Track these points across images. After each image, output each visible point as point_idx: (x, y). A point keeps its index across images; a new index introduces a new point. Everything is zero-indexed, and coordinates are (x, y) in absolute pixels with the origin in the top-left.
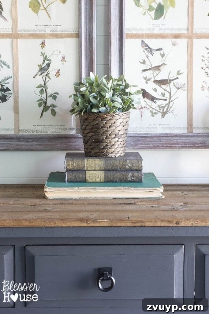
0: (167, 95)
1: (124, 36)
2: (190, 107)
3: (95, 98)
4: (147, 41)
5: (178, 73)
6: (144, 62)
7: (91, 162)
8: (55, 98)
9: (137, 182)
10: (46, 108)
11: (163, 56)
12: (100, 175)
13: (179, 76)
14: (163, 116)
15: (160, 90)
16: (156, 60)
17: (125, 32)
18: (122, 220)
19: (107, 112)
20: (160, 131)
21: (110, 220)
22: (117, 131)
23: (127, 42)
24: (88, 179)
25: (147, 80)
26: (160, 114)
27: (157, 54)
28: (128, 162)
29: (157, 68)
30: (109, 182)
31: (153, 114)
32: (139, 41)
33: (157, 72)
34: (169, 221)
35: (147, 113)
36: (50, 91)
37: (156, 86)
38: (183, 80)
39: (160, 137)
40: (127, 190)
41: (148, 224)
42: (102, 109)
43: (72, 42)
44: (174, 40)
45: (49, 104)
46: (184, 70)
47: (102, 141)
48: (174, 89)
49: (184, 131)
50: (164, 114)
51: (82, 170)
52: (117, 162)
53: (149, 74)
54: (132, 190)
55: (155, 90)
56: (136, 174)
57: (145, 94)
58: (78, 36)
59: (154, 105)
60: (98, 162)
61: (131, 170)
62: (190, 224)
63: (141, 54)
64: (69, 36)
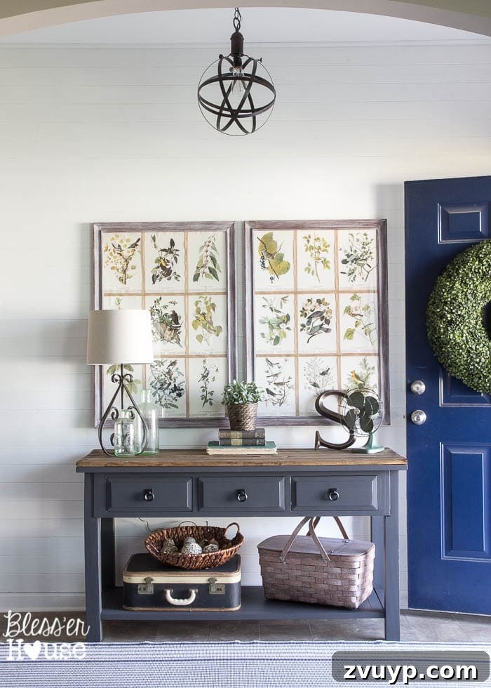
0: (283, 392)
1: (255, 356)
2: (297, 399)
3: (236, 395)
4: (269, 358)
5: (289, 378)
6: (268, 372)
7: (234, 434)
8: (212, 394)
9: (262, 445)
10: (206, 401)
11: (279, 368)
12: (240, 442)
13: (290, 380)
14: (280, 405)
15: (278, 388)
16: (275, 370)
17: (256, 353)
18: (251, 463)
19: (244, 404)
20: (278, 415)
21: (244, 463)
22: (250, 415)
23: (257, 359)
24: (232, 444)
25: (270, 383)
26: (278, 404)
27: (276, 366)
28: (256, 433)
29: (276, 375)
30: (245, 445)
31: (274, 404)
32: (264, 358)
33: (276, 378)
34: (275, 463)
35: (270, 403)
36: (209, 390)
37: (276, 387)
38: (292, 382)
39: (278, 418)
40: (255, 449)
41: (264, 465)
42: (241, 402)
43: (223, 360)
44: (286, 358)
45: (208, 398)
46: (293, 376)
47: (241, 421)
48: (287, 388)
49: (294, 415)
50: (281, 404)
51: (229, 439)
52: (250, 433)
53: (271, 379)
54: (258, 449)
55: (275, 389)
56: (261, 441)
57: (268, 391)
58: (226, 356)
59: (275, 398)
60: (239, 434)
61: (258, 438)
62: (286, 464)
63: (266, 366)
64: (221, 356)
